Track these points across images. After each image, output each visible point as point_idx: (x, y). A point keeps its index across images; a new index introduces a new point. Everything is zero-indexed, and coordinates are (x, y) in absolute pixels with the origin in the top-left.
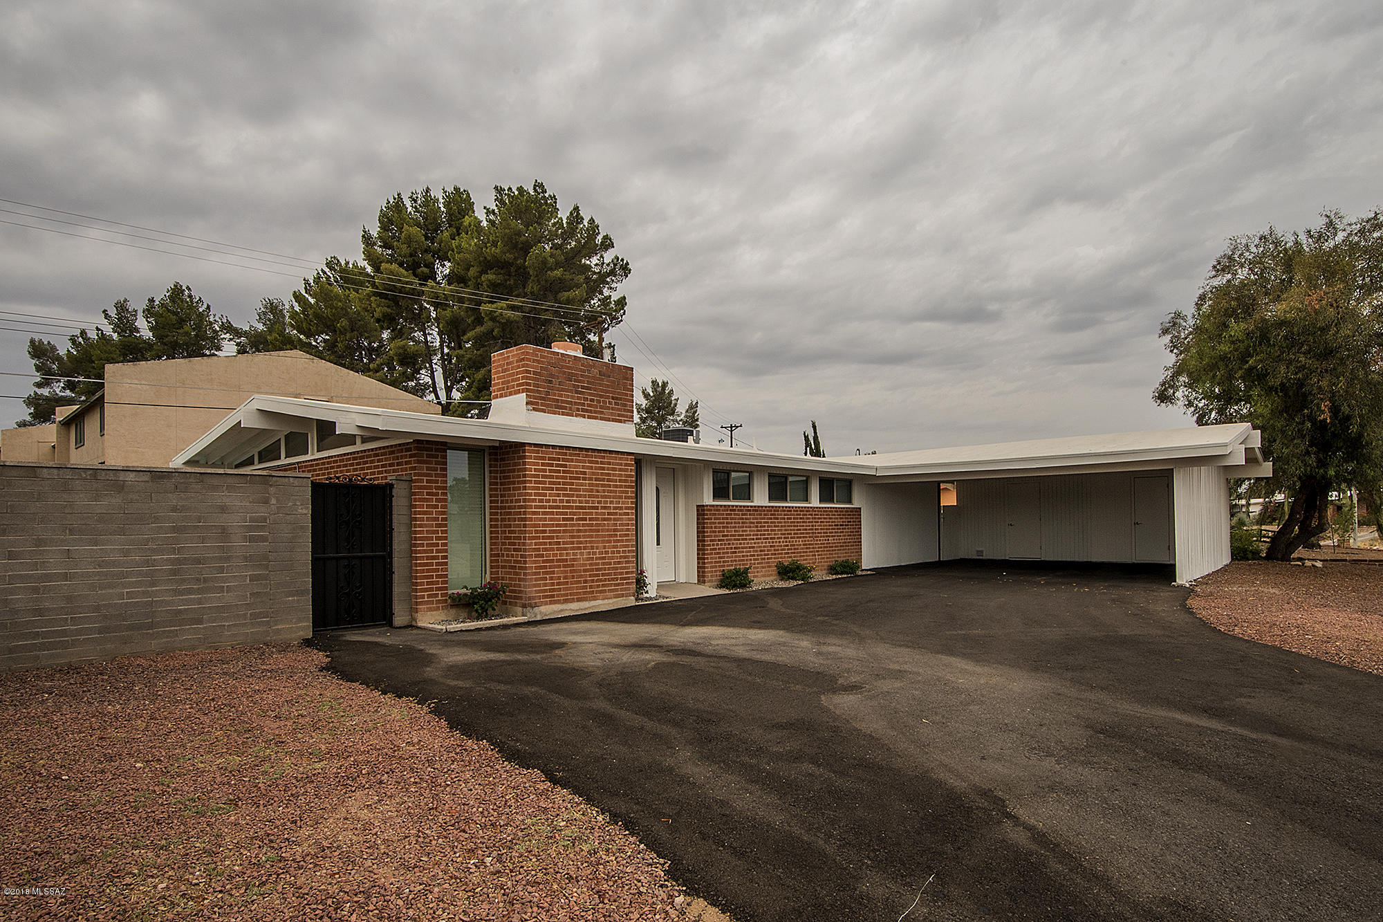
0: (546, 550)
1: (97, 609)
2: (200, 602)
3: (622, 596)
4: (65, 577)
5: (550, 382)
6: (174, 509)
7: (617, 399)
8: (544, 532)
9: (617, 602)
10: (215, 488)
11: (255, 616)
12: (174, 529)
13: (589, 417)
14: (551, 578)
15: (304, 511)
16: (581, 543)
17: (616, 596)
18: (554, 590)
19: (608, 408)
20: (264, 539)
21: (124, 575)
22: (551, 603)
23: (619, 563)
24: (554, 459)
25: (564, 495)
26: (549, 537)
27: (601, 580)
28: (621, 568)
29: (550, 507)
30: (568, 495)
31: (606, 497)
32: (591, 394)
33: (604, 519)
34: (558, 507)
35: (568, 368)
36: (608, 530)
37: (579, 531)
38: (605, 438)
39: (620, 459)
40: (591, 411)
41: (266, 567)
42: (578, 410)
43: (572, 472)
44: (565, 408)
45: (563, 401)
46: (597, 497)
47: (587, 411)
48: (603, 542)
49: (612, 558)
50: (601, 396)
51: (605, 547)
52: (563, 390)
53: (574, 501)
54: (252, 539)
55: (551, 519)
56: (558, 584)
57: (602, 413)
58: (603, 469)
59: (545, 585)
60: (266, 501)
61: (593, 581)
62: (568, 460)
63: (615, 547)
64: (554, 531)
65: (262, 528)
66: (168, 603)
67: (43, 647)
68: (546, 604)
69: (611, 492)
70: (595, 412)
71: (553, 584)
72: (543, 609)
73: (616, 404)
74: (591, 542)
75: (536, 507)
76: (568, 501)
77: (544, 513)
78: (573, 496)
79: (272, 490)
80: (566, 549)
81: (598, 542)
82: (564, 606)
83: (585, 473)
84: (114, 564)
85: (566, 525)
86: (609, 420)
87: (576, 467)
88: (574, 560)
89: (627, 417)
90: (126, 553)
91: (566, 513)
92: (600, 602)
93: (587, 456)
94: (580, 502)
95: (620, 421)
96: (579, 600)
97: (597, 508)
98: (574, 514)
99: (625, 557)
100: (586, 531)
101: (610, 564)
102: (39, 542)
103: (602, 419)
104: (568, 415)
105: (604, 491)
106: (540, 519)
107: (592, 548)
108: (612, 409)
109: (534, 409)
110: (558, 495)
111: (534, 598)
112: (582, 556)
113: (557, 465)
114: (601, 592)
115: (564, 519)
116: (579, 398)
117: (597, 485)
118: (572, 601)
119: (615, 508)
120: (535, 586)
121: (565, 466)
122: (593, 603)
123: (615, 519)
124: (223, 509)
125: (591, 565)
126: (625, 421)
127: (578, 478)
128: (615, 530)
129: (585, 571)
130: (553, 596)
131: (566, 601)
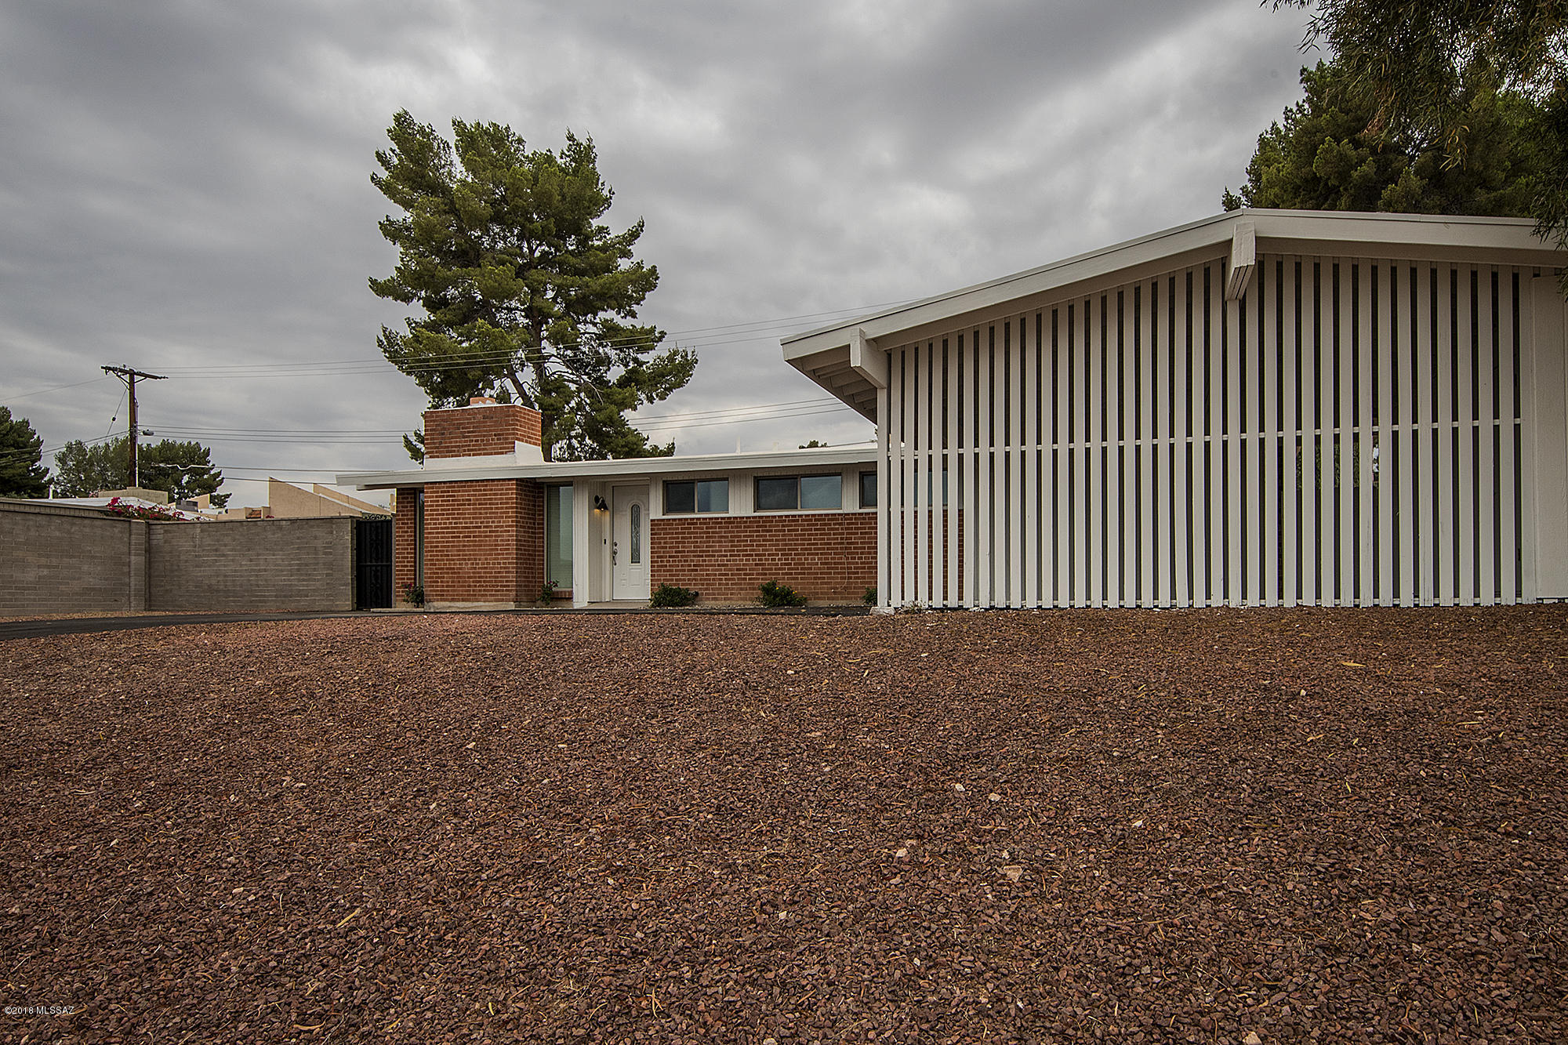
0: (438, 560)
1: (274, 585)
2: (307, 586)
3: (502, 600)
4: (265, 570)
5: (443, 434)
6: (298, 538)
7: (499, 435)
8: (437, 547)
9: (497, 606)
10: (312, 527)
11: (328, 595)
12: (298, 548)
13: (474, 455)
14: (442, 582)
15: (347, 537)
16: (466, 555)
17: (496, 601)
18: (443, 591)
19: (491, 444)
20: (331, 553)
21: (282, 571)
22: (442, 600)
23: (499, 572)
24: (445, 492)
25: (453, 519)
26: (440, 551)
27: (483, 586)
28: (501, 577)
29: (442, 528)
30: (456, 518)
31: (488, 518)
32: (475, 436)
33: (486, 536)
34: (448, 528)
35: (457, 420)
36: (490, 545)
37: (464, 546)
38: (481, 470)
39: (502, 485)
40: (475, 450)
41: (332, 569)
42: (465, 451)
43: (459, 500)
44: (454, 451)
45: (452, 447)
46: (480, 518)
47: (472, 450)
48: (485, 555)
49: (493, 568)
50: (484, 436)
51: (486, 559)
52: (452, 438)
53: (461, 523)
54: (325, 553)
55: (442, 538)
56: (447, 586)
57: (485, 449)
58: (486, 495)
59: (437, 586)
60: (332, 533)
61: (475, 586)
62: (455, 491)
63: (495, 559)
64: (444, 546)
65: (330, 548)
66: (297, 585)
67: (260, 601)
68: (438, 600)
69: (493, 513)
70: (479, 450)
71: (443, 586)
72: (435, 604)
73: (498, 439)
74: (474, 555)
75: (431, 529)
76: (455, 523)
77: (437, 533)
78: (459, 518)
79: (334, 526)
80: (453, 560)
81: (481, 555)
82: (452, 604)
83: (470, 500)
84: (279, 565)
85: (454, 542)
86: (491, 454)
87: (462, 496)
88: (460, 569)
89: (508, 448)
90: (283, 560)
91: (454, 533)
92: (482, 603)
93: (471, 486)
94: (466, 523)
95: (502, 453)
96: (463, 600)
97: (480, 527)
98: (461, 533)
99: (505, 568)
100: (470, 546)
101: (491, 573)
102: (258, 555)
103: (485, 454)
104: (456, 456)
105: (486, 513)
106: (435, 538)
107: (475, 559)
108: (495, 444)
109: (431, 457)
110: (448, 519)
111: (429, 595)
112: (467, 566)
113: (447, 496)
114: (483, 595)
115: (452, 537)
116: (465, 441)
117: (481, 509)
118: (458, 600)
119: (496, 527)
120: (430, 586)
121: (454, 496)
122: (476, 604)
123: (496, 536)
124: (316, 538)
125: (473, 573)
126: (506, 453)
127: (465, 505)
128: (496, 545)
129: (468, 577)
130: (443, 595)
131: (453, 600)
